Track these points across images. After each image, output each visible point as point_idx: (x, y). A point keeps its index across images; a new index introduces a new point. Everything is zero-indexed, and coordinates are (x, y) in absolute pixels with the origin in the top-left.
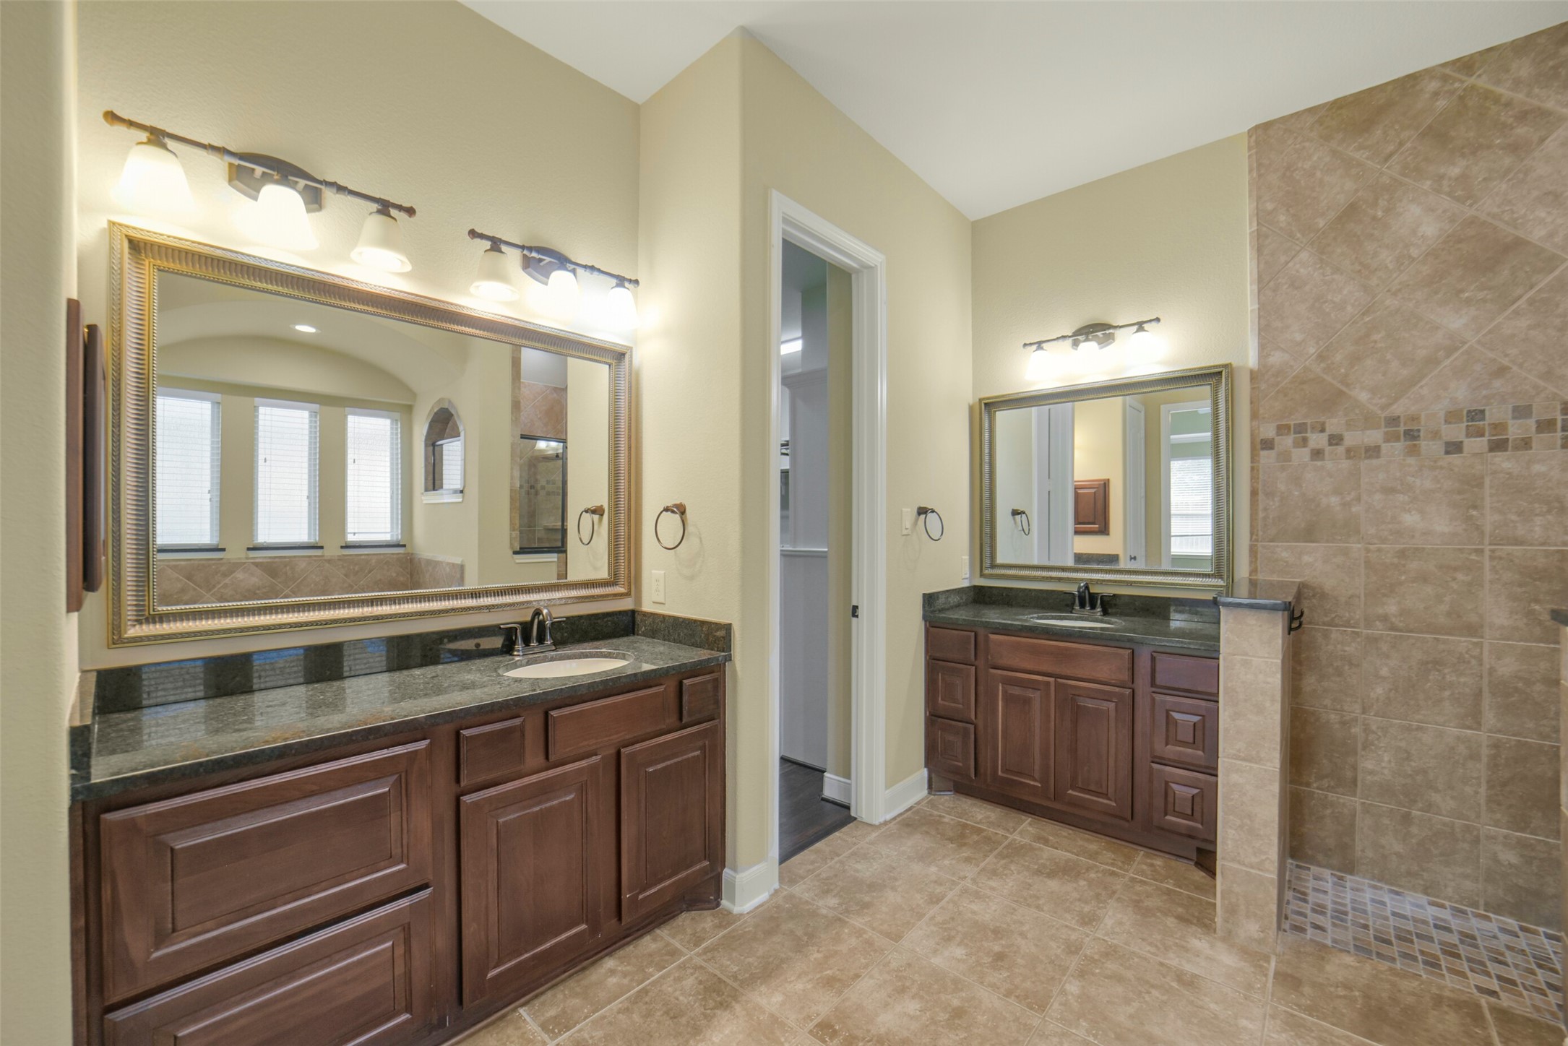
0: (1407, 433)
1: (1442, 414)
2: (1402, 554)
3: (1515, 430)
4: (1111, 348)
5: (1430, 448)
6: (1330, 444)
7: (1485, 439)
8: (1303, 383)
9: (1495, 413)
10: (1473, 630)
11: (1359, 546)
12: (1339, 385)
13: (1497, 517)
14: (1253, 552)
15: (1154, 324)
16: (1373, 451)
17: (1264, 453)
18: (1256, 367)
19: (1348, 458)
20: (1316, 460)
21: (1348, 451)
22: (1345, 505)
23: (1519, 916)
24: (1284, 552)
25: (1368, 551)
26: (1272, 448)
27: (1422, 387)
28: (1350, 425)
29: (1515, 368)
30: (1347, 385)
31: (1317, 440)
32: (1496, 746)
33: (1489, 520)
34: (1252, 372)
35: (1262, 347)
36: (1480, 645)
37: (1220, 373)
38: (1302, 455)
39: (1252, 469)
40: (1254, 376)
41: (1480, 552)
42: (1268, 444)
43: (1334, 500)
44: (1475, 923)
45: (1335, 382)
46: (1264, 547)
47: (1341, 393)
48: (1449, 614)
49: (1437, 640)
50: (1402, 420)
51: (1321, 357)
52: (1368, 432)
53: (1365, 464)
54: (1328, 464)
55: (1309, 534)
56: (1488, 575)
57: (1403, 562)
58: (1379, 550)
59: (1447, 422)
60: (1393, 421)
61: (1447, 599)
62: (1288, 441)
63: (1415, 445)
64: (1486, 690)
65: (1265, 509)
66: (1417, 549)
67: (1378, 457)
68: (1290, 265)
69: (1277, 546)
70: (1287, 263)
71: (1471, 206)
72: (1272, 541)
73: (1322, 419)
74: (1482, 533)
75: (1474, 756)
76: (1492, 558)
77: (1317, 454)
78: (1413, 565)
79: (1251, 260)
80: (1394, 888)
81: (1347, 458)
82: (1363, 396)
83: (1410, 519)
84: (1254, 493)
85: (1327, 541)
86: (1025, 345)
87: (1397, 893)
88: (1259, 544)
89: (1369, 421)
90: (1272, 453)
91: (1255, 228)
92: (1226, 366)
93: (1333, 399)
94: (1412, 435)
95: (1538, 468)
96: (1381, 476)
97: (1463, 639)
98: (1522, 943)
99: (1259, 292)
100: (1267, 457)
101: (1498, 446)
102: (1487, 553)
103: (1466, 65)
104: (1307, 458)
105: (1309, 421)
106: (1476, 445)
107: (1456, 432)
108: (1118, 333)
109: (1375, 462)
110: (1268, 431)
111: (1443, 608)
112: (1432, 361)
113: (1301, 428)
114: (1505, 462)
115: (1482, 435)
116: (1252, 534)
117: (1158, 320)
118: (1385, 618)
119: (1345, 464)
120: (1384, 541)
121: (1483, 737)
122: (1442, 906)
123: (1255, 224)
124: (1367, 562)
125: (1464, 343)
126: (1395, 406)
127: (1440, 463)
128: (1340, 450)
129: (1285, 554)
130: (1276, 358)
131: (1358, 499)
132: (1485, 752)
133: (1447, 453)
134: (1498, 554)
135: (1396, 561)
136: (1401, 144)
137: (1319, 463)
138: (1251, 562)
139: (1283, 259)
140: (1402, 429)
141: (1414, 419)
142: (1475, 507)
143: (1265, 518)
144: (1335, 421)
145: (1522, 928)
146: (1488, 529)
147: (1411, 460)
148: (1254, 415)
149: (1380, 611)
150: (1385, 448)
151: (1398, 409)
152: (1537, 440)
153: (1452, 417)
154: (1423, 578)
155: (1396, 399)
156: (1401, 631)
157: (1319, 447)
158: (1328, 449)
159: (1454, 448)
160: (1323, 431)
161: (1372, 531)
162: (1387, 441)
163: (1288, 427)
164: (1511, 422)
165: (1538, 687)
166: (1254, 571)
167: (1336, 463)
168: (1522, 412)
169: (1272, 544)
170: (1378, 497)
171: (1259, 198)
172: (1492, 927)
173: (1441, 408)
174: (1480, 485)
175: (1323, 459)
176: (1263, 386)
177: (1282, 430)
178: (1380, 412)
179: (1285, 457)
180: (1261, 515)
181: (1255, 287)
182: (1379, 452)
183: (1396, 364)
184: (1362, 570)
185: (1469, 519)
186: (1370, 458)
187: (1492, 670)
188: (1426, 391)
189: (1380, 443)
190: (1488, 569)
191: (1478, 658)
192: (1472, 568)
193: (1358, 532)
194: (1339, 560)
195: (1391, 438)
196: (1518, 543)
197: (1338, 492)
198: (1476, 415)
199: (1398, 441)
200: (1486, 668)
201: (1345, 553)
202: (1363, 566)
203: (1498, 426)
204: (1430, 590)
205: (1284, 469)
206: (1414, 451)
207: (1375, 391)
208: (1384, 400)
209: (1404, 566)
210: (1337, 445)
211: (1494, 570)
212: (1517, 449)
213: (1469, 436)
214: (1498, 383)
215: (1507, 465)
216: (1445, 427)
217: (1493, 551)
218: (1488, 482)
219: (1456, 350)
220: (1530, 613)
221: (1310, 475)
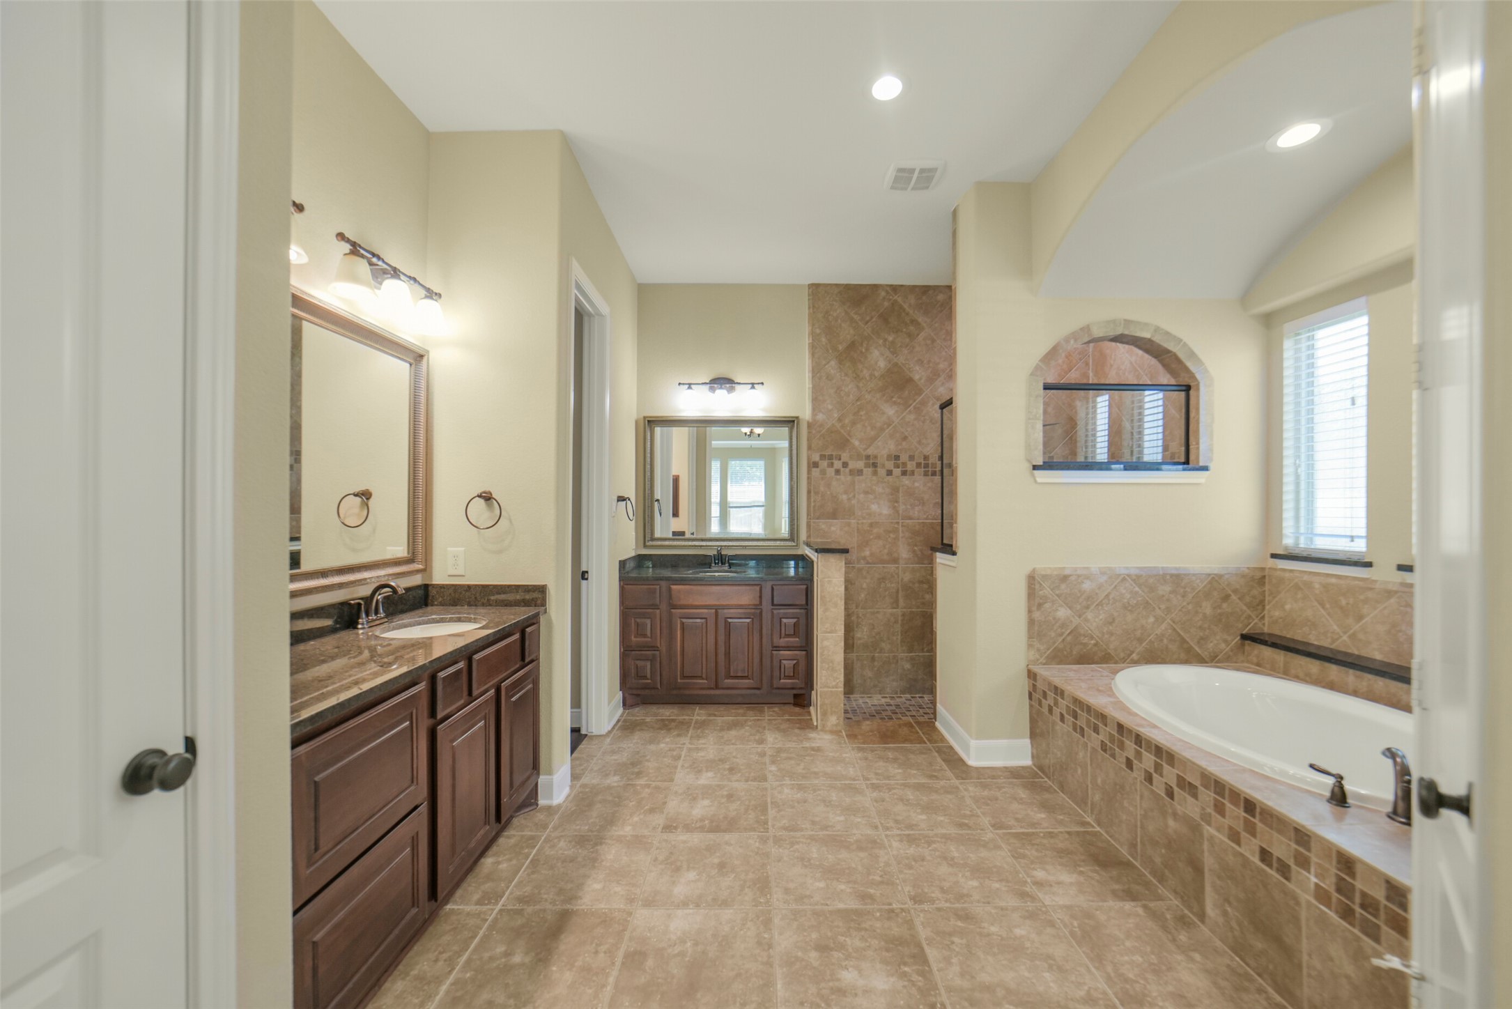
0: (873, 463)
1: (885, 456)
2: (871, 525)
3: (911, 466)
4: (733, 395)
5: (882, 472)
6: (843, 467)
7: (900, 469)
8: (832, 432)
9: (903, 457)
10: (895, 561)
11: (855, 521)
12: (847, 436)
13: (904, 507)
14: (809, 526)
15: (760, 385)
16: (860, 472)
17: (814, 469)
18: (811, 421)
20: (837, 475)
21: (850, 471)
22: (849, 499)
23: (910, 693)
24: (823, 524)
25: (858, 523)
26: (818, 467)
27: (879, 441)
28: (851, 458)
29: (909, 437)
30: (850, 437)
31: (838, 464)
32: (903, 615)
33: (901, 508)
34: (808, 422)
35: (814, 409)
36: (897, 568)
37: (794, 421)
38: (831, 472)
39: (808, 478)
40: (810, 425)
41: (898, 523)
42: (816, 465)
43: (845, 497)
44: (898, 700)
45: (845, 434)
46: (814, 522)
47: (848, 440)
48: (888, 554)
49: (884, 567)
50: (871, 457)
51: (840, 420)
52: (859, 462)
53: (857, 478)
54: (842, 477)
55: (834, 515)
56: (901, 535)
57: (871, 529)
58: (862, 523)
59: (888, 460)
60: (868, 457)
61: (887, 546)
62: (824, 464)
63: (876, 470)
64: (900, 589)
65: (815, 501)
66: (876, 522)
67: (862, 475)
68: (827, 366)
69: (820, 523)
70: (825, 365)
71: (896, 357)
72: (818, 519)
73: (840, 453)
74: (899, 514)
75: (896, 622)
76: (902, 526)
77: (838, 472)
78: (875, 531)
79: (809, 359)
80: (869, 696)
81: (850, 475)
82: (857, 443)
83: (874, 507)
84: (809, 492)
85: (842, 519)
86: (680, 384)
87: (870, 697)
88: (812, 521)
89: (859, 457)
90: (818, 470)
91: (811, 341)
92: (797, 418)
93: (844, 443)
94: (875, 465)
95: (916, 484)
96: (863, 485)
97: (892, 565)
98: (913, 702)
99: (813, 377)
100: (815, 472)
101: (904, 473)
102: (900, 524)
103: (895, 289)
104: (833, 474)
105: (834, 454)
106: (897, 472)
107: (890, 465)
108: (737, 387)
109: (861, 478)
110: (816, 457)
111: (886, 551)
112: (882, 430)
113: (831, 457)
114: (906, 481)
115: (899, 468)
116: (808, 515)
117: (762, 383)
118: (864, 558)
119: (849, 478)
120: (864, 518)
121: (899, 611)
122: (886, 697)
123: (811, 339)
124: (858, 529)
125: (893, 422)
126: (868, 450)
127: (886, 480)
128: (847, 470)
129: (823, 526)
130: (820, 417)
131: (854, 496)
132: (900, 618)
133: (888, 475)
134: (904, 524)
135: (868, 528)
136: (872, 318)
137: (838, 477)
138: (807, 532)
139: (824, 362)
140: (871, 461)
141: (876, 457)
142: (897, 502)
143: (814, 506)
144: (845, 454)
145: (912, 697)
146: (901, 512)
147: (874, 478)
148: (809, 448)
149: (863, 555)
150: (865, 470)
151: (870, 452)
152: (917, 471)
153: (889, 457)
154: (878, 537)
155: (870, 446)
156: (870, 564)
157: (838, 468)
158: (842, 469)
159: (889, 473)
160: (840, 459)
161: (860, 513)
162: (865, 467)
163: (825, 455)
164: (908, 462)
165: (917, 585)
166: (809, 537)
167: (845, 478)
168: (911, 458)
169: (818, 521)
170: (862, 496)
171: (813, 325)
172: (903, 700)
173: (885, 452)
174: (898, 491)
175: (840, 475)
176: (814, 432)
177: (823, 457)
178: (863, 452)
179: (823, 472)
180: (812, 504)
181: (811, 375)
182: (862, 473)
183: (869, 428)
184: (856, 534)
185: (894, 508)
186: (859, 475)
187: (902, 579)
188: (880, 444)
189: (863, 468)
190: (900, 531)
191: (898, 574)
192: (895, 531)
193: (854, 514)
194: (846, 529)
195: (867, 466)
196: (910, 518)
197: (846, 492)
198: (897, 458)
199: (869, 467)
200: (900, 578)
201: (849, 525)
202: (856, 531)
203: (904, 464)
204: (881, 543)
205: (822, 479)
206: (875, 473)
207: (861, 441)
208: (864, 446)
209: (872, 531)
210: (846, 467)
211: (903, 532)
212: (910, 475)
213: (895, 467)
214: (904, 443)
215: (907, 482)
216: (886, 462)
217: (902, 523)
218: (901, 490)
219: (891, 425)
220: (914, 551)
221: (834, 483)
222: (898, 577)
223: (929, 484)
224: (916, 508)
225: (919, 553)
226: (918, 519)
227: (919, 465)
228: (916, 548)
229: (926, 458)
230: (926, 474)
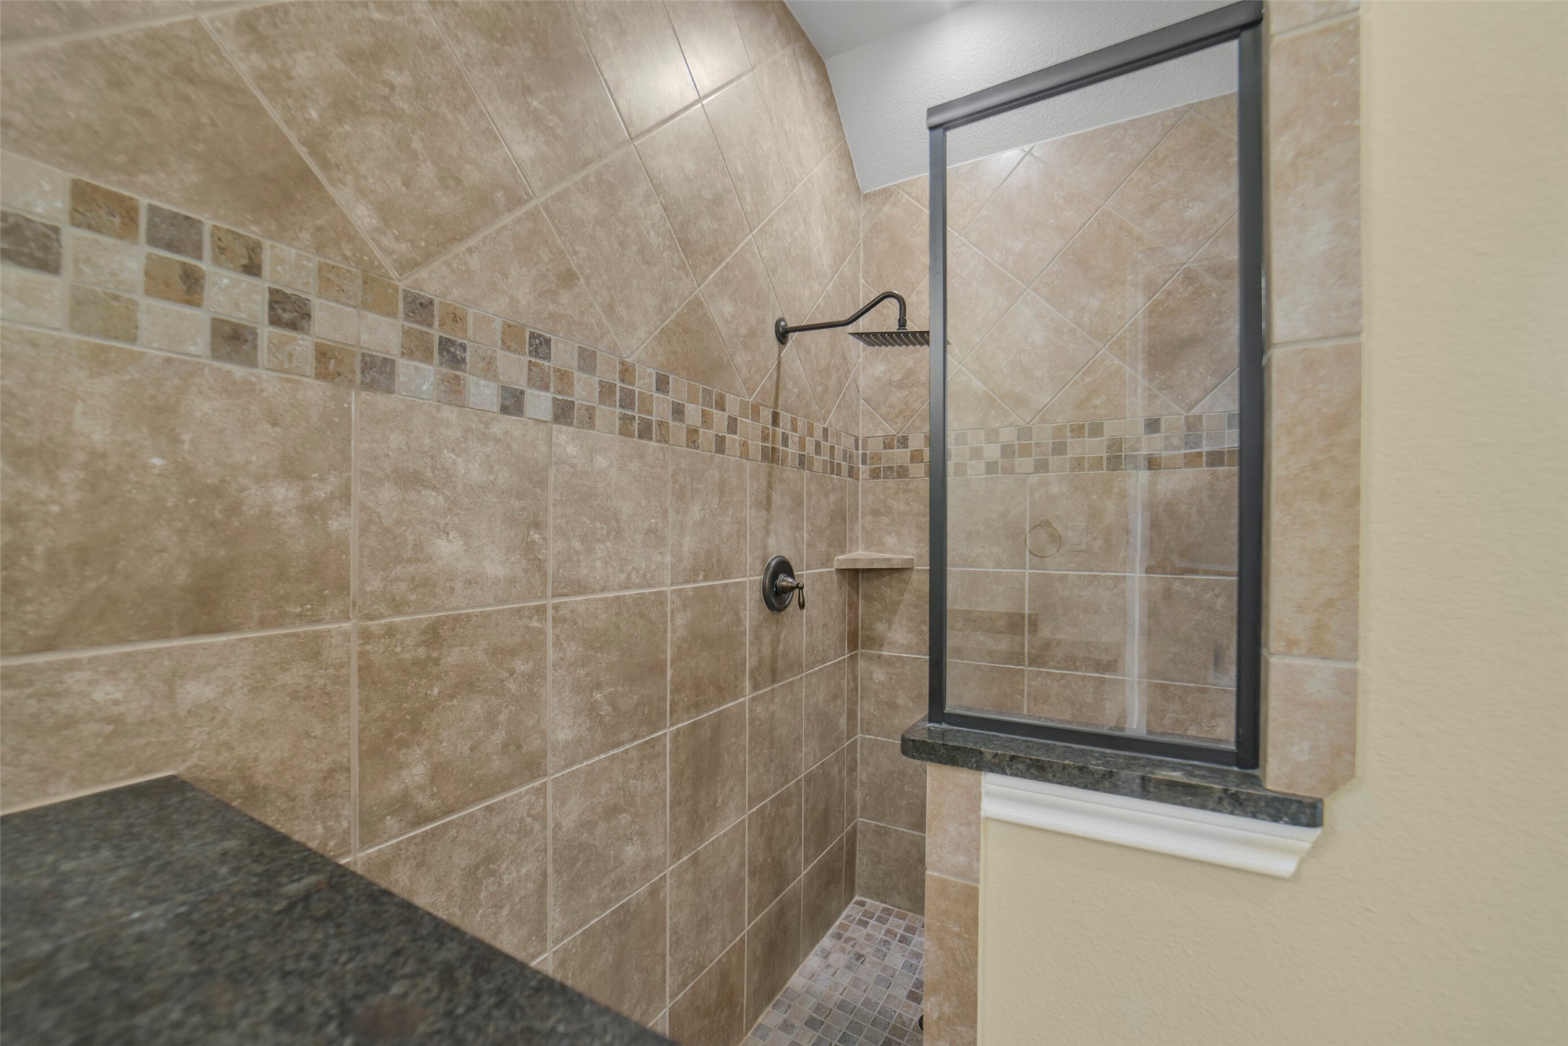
0: (445, 344)
1: (498, 325)
2: (433, 635)
3: (583, 390)
5: (483, 393)
6: (274, 321)
7: (550, 397)
9: (563, 354)
10: (534, 766)
11: (346, 625)
12: (302, 151)
13: (561, 545)
16: (380, 372)
19: (322, 375)
20: (228, 358)
21: (323, 354)
22: (312, 511)
24: (101, 682)
25: (366, 636)
27: (470, 250)
28: (328, 280)
29: (582, 281)
30: (325, 165)
31: (235, 295)
33: (553, 548)
36: (542, 791)
38: (176, 328)
41: (542, 611)
43: (283, 495)
45: (292, 136)
47: (306, 177)
48: (505, 748)
49: (489, 809)
50: (436, 311)
52: (371, 317)
53: (356, 400)
54: (267, 380)
55: (201, 607)
56: (551, 656)
57: (435, 654)
58: (391, 632)
59: (506, 346)
60: (420, 308)
61: (503, 717)
62: (121, 259)
63: (457, 378)
66: (457, 619)
67: (389, 390)
69: (72, 666)
72: (48, 645)
73: (253, 232)
74: (545, 575)
76: (555, 622)
77: (231, 340)
78: (452, 658)
81: (319, 376)
82: (363, 217)
83: (447, 550)
85: (263, 624)
93: (284, 185)
94: (451, 353)
95: (601, 462)
96: (395, 441)
97: (523, 789)
101: (563, 413)
102: (550, 612)
104: (199, 345)
105: (207, 221)
106: (539, 403)
107: (516, 370)
109: (382, 401)
111: (498, 737)
112: (486, 205)
113: (176, 233)
114: (566, 440)
115: (547, 388)
118: (402, 804)
119: (315, 392)
120: (398, 606)
124: (365, 666)
125: (530, 194)
126: (423, 274)
127: (496, 429)
128: (303, 345)
129: (106, 692)
131: (344, 497)
133: (505, 410)
134: (563, 612)
135: (422, 652)
137: (239, 372)
140: (436, 333)
142: (537, 525)
144: (287, 253)
146: (550, 566)
147: (449, 413)
149: (393, 788)
150: (405, 368)
151: (430, 283)
152: (602, 410)
153: (510, 336)
154: (468, 683)
155: (428, 257)
156: (434, 818)
157: (239, 317)
158: (266, 333)
159: (512, 403)
160: (252, 269)
161: (376, 584)
162: (408, 353)
164: (576, 375)
167: (287, 383)
168: (587, 359)
169: (41, 659)
170: (388, 493)
173: (496, 311)
174: (543, 483)
175: (252, 362)
178: (394, 274)
179: (107, 317)
182: (392, 375)
183: (427, 171)
184: (354, 692)
185: (529, 549)
186: (370, 386)
187: (558, 826)
188: (475, 262)
189: (395, 351)
190: (550, 642)
191: (542, 818)
192: (532, 644)
193: (344, 588)
194: (295, 676)
195: (416, 348)
196: (581, 588)
197: (292, 470)
198: (540, 345)
199: (428, 359)
200: (551, 824)
201: (312, 650)
202: (354, 679)
203: (563, 376)
204: (477, 706)
205: (100, 361)
206: (453, 391)
207: (386, 211)
208: (403, 247)
209: (436, 662)
210: (293, 326)
211: (558, 645)
212: (582, 425)
213: (531, 382)
214: (565, 297)
215: (571, 450)
216: (501, 353)
217: (556, 608)
218: (551, 480)
219: (521, 202)
220: (592, 709)
221: (203, 406)
222: (544, 828)
223: (634, 466)
224: (599, 546)
225: (606, 709)
226: (603, 589)
227: (606, 391)
228: (598, 696)
229: (626, 372)
230: (625, 432)
